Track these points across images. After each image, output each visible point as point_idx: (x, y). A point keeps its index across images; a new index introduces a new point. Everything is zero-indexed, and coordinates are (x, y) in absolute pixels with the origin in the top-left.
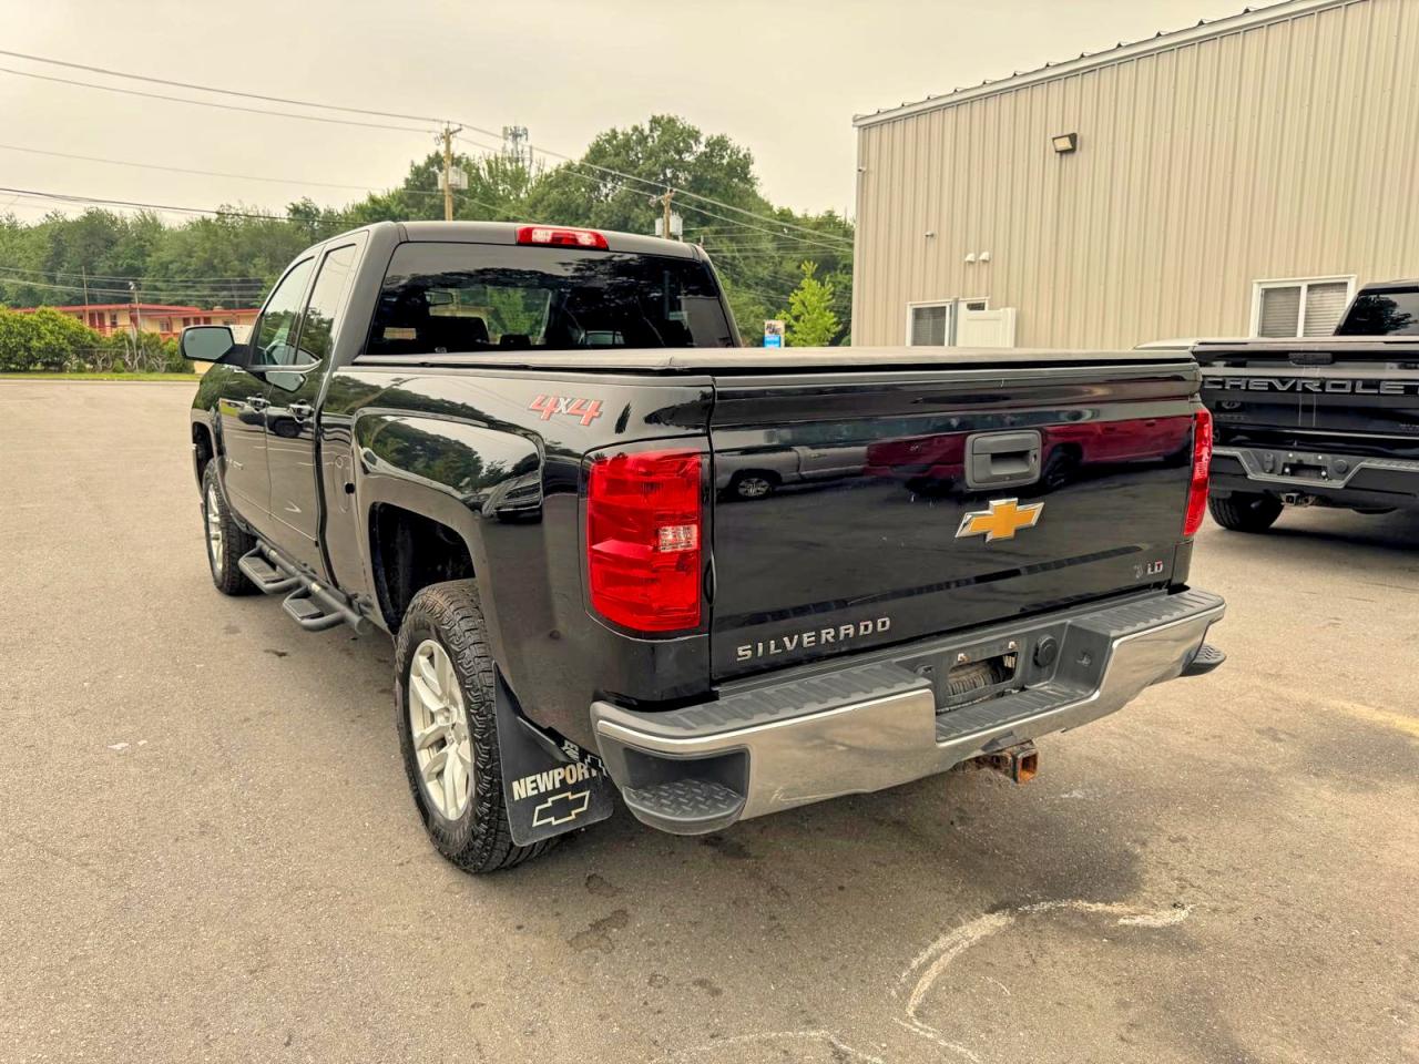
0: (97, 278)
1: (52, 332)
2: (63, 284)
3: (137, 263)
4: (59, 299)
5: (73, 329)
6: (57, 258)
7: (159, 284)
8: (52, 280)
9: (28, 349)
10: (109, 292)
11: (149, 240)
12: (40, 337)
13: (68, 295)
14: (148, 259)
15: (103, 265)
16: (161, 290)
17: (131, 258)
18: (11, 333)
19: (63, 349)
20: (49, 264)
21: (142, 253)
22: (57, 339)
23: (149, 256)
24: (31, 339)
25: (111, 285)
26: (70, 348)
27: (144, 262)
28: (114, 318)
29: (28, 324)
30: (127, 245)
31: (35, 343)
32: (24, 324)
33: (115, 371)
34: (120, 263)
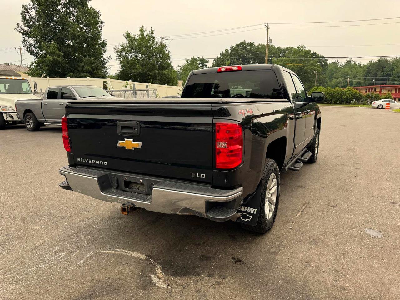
0: (378, 78)
1: (348, 94)
2: (368, 80)
3: (390, 73)
4: (366, 84)
5: (354, 92)
6: (368, 72)
7: (395, 78)
8: (365, 79)
9: (342, 98)
10: (380, 82)
11: (396, 65)
12: (345, 95)
13: (369, 83)
14: (393, 71)
15: (380, 74)
16: (396, 80)
17: (389, 71)
18: (338, 94)
19: (351, 98)
20: (365, 75)
21: (392, 69)
22: (349, 96)
23: (394, 70)
24: (343, 95)
25: (381, 80)
26: (353, 98)
27: (392, 72)
28: (375, 89)
29: (344, 92)
30: (388, 67)
31: (344, 97)
32: (342, 92)
33: (364, 104)
34: (385, 73)
